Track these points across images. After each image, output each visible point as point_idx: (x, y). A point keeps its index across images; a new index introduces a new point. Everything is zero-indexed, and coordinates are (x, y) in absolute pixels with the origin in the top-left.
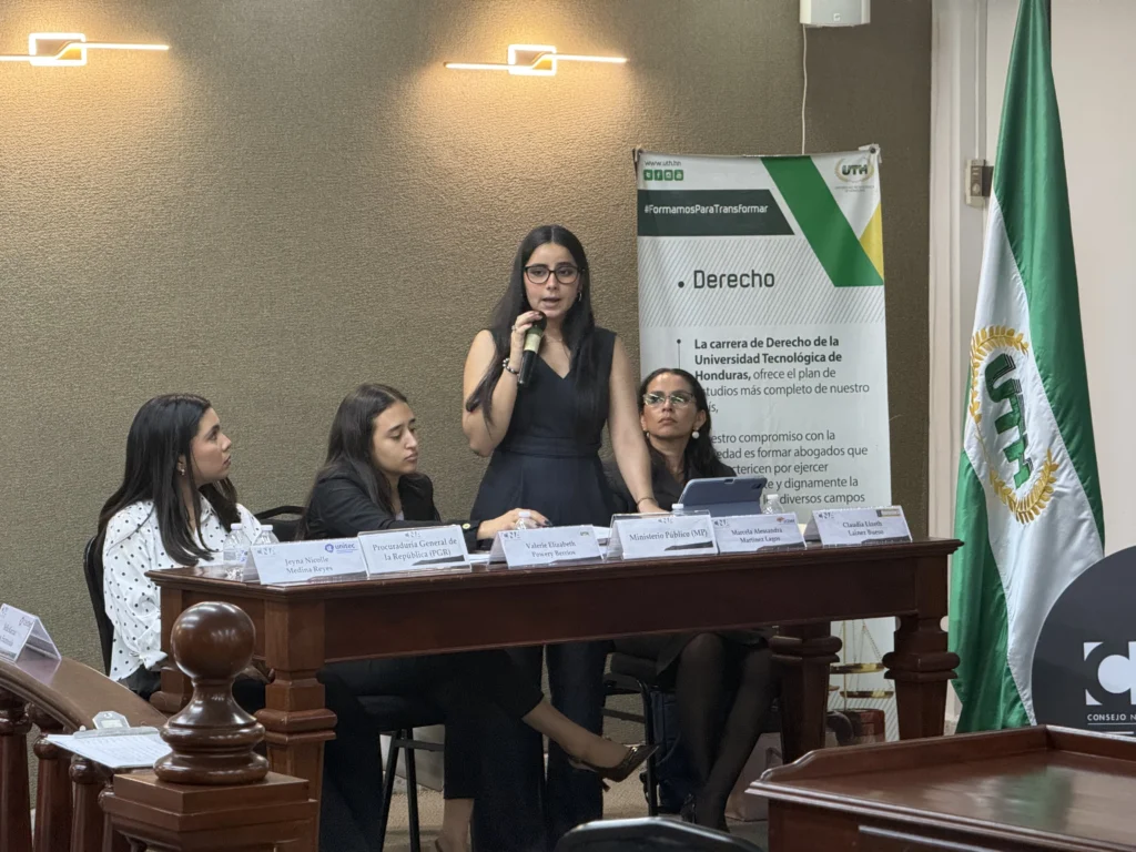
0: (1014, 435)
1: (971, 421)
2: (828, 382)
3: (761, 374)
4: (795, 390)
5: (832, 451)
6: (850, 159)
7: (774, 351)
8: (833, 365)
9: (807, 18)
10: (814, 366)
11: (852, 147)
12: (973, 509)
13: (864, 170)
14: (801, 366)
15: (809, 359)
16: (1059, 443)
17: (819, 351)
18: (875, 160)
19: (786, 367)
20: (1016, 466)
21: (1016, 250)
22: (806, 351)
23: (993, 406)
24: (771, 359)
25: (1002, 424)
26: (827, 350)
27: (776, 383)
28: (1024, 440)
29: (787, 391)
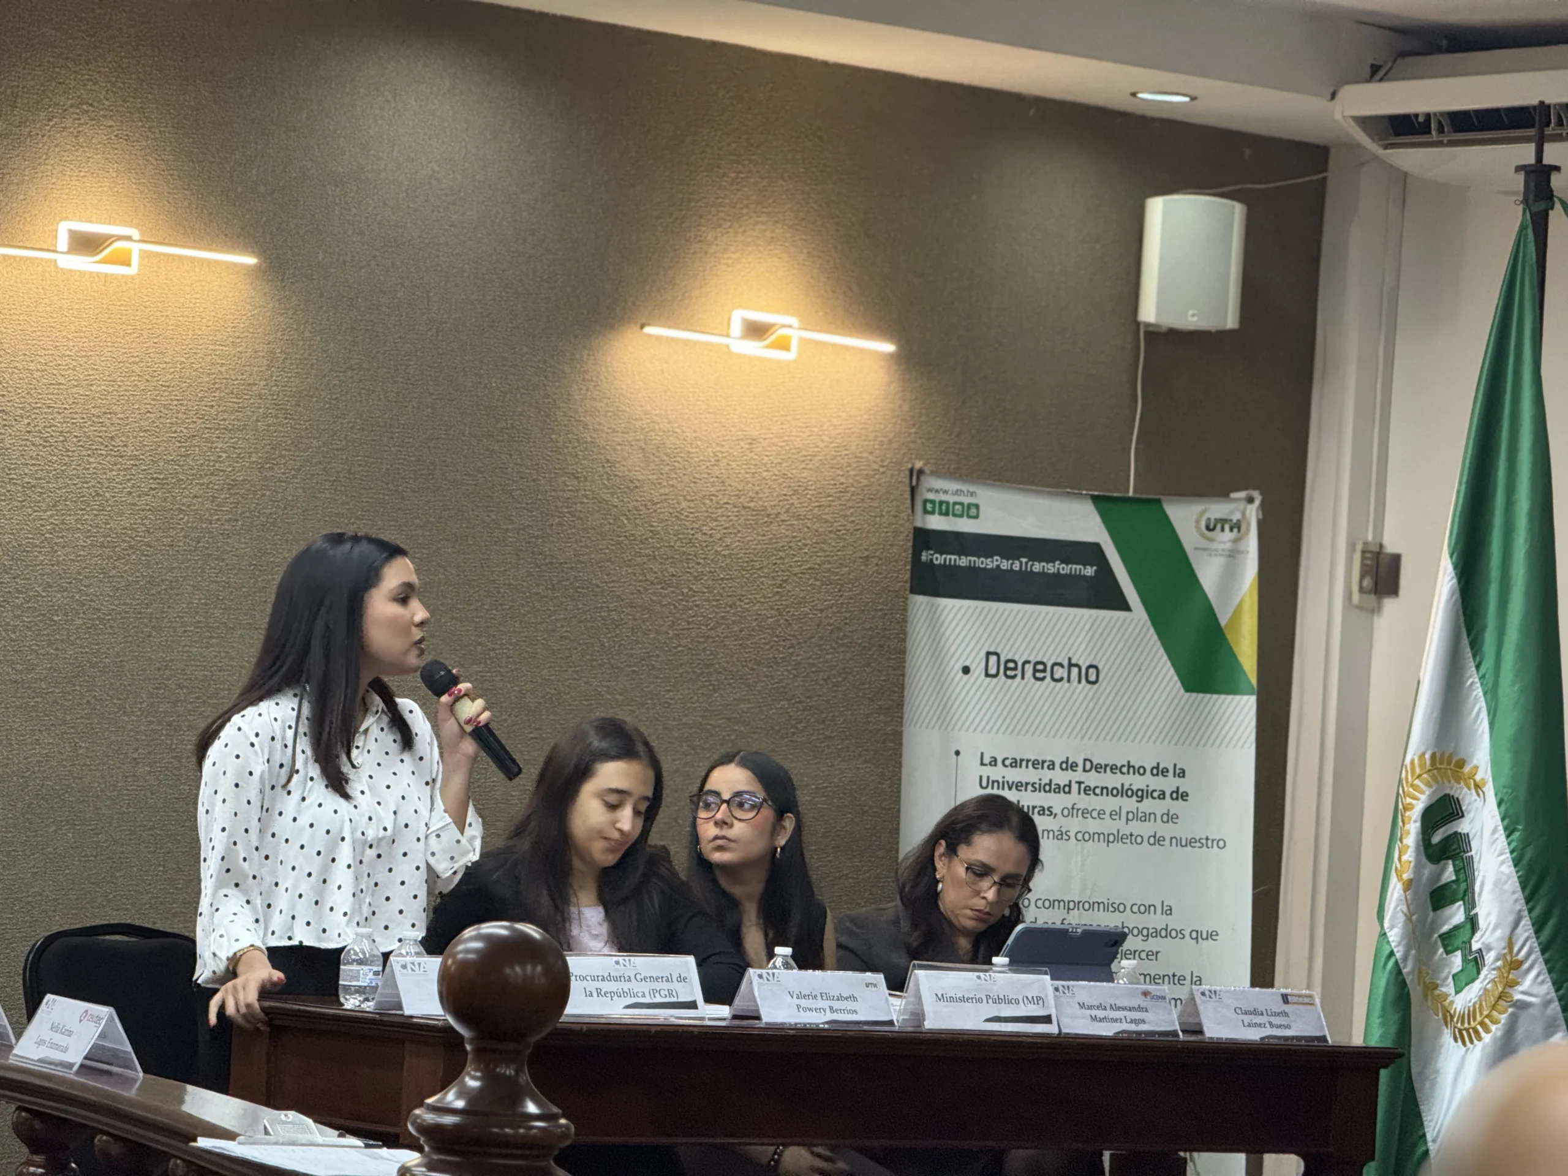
0: (1456, 915)
1: (1396, 891)
2: (1167, 830)
3: (1072, 811)
4: (1120, 838)
5: (1166, 933)
6: (1218, 509)
7: (1093, 779)
8: (1176, 806)
9: (1149, 312)
10: (1148, 805)
11: (1222, 493)
12: (1394, 1017)
13: (1236, 526)
14: (1130, 804)
15: (1142, 795)
16: (1526, 929)
17: (1157, 783)
18: (1253, 513)
19: (1109, 803)
20: (1457, 961)
21: (1476, 645)
22: (1138, 782)
23: (1429, 869)
24: (1087, 790)
25: (1440, 897)
26: (1168, 784)
27: (1093, 826)
28: (1472, 922)
29: (1109, 839)
